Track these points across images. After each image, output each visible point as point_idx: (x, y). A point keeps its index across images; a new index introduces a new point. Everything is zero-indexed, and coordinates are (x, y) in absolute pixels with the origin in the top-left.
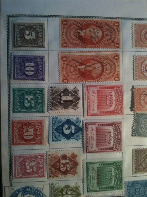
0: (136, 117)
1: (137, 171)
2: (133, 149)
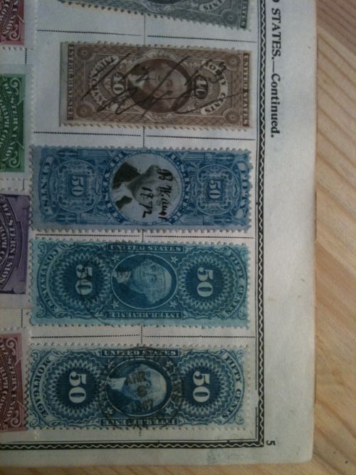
1: (77, 116)
2: (63, 41)
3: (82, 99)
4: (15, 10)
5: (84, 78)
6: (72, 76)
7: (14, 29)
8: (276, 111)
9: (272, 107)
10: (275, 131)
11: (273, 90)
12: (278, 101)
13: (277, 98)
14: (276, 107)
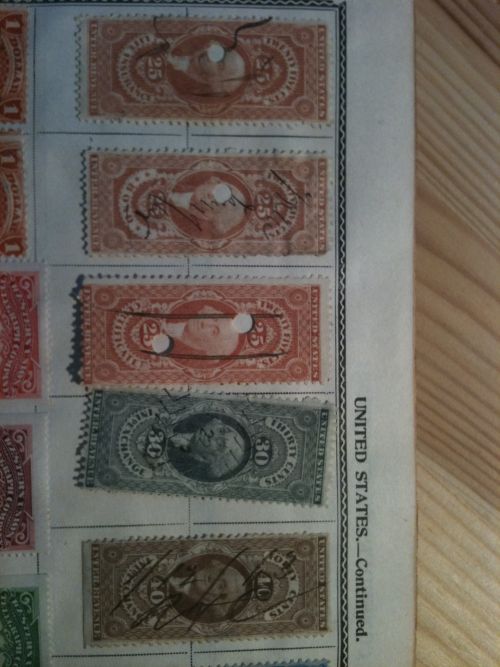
0: (95, 405)
1: (105, 635)
2: (85, 539)
3: (111, 614)
4: (20, 504)
5: (113, 587)
6: (98, 585)
7: (20, 529)
8: (362, 606)
9: (357, 602)
10: (361, 633)
11: (357, 579)
12: (365, 593)
13: (363, 590)
14: (362, 601)
